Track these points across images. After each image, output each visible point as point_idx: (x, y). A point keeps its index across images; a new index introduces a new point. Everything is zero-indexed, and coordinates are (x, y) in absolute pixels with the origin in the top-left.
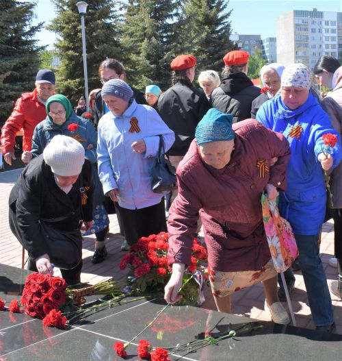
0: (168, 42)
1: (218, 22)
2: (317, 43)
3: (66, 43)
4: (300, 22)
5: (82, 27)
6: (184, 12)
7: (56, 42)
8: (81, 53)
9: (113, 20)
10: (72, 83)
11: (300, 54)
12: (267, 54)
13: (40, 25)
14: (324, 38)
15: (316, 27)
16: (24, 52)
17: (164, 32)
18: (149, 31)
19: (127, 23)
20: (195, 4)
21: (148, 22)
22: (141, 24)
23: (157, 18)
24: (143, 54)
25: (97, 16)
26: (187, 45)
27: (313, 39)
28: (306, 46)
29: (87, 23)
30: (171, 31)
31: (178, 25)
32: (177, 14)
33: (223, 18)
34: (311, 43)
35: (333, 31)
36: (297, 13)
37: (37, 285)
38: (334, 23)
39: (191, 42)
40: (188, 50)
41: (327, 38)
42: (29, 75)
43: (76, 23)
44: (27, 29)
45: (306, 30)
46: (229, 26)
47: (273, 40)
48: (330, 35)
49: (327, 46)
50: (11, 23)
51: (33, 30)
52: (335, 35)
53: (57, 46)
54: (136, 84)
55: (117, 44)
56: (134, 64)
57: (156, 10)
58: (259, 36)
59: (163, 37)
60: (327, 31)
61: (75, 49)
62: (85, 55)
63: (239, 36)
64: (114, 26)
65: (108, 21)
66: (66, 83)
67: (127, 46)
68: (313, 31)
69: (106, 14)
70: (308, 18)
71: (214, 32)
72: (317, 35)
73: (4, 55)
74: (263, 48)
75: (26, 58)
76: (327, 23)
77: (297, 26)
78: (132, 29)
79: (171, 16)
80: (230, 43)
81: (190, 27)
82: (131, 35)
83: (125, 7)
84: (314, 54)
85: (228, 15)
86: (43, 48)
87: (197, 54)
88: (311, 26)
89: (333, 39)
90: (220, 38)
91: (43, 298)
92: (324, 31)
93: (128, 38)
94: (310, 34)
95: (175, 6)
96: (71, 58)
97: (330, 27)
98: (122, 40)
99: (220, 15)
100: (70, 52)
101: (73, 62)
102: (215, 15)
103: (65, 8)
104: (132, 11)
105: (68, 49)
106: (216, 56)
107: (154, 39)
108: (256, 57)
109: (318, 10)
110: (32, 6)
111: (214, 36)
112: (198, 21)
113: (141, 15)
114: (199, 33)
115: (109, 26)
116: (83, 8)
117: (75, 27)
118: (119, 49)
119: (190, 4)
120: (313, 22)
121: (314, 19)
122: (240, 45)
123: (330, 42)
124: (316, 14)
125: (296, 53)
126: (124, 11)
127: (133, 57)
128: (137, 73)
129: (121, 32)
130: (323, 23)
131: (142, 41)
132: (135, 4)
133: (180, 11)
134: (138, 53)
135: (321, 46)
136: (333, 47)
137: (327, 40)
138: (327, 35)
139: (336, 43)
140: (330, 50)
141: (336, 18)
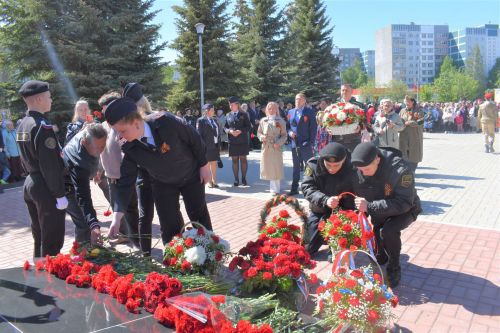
0: (275, 57)
1: (321, 37)
2: (414, 55)
3: (186, 60)
4: (398, 35)
5: (200, 45)
6: (290, 30)
7: (177, 58)
8: (198, 68)
9: (226, 38)
10: (190, 94)
11: (398, 65)
12: (366, 66)
13: (164, 44)
14: (421, 50)
15: (414, 40)
16: (149, 68)
17: (272, 48)
18: (258, 47)
19: (239, 40)
20: (300, 22)
21: (257, 39)
22: (251, 42)
23: (265, 36)
24: (253, 68)
25: (212, 35)
26: (292, 59)
27: (410, 51)
28: (404, 58)
29: (203, 42)
30: (278, 47)
31: (284, 42)
32: (283, 32)
33: (325, 34)
34: (408, 54)
35: (430, 43)
36: (395, 27)
37: (156, 284)
38: (430, 36)
39: (296, 57)
40: (293, 63)
41: (424, 50)
42: (154, 88)
43: (194, 42)
44: (153, 48)
45: (404, 42)
46: (331, 41)
47: (371, 53)
48: (427, 46)
49: (424, 57)
50: (139, 43)
51: (158, 49)
52: (433, 47)
53: (177, 62)
54: (247, 95)
55: (229, 60)
56: (244, 77)
57: (265, 29)
58: (359, 49)
59: (270, 53)
60: (424, 43)
61: (193, 64)
62: (201, 70)
63: (340, 49)
64: (227, 44)
65: (222, 39)
66: (185, 94)
67: (238, 61)
69: (220, 33)
70: (406, 32)
71: (317, 47)
72: (414, 47)
73: (133, 71)
74: (362, 60)
75: (151, 73)
76: (424, 36)
77: (395, 40)
78: (243, 46)
79: (278, 34)
80: (331, 56)
81: (295, 43)
82: (242, 51)
83: (237, 26)
84: (411, 65)
85: (330, 31)
86: (166, 64)
87: (301, 67)
88: (408, 39)
89: (430, 50)
90: (322, 53)
91: (160, 297)
92: (421, 43)
93: (239, 54)
94: (407, 47)
95: (281, 25)
96: (189, 73)
97: (427, 39)
98: (233, 56)
99: (323, 31)
100: (189, 67)
101: (191, 76)
102: (319, 32)
103: (185, 29)
104: (243, 30)
105: (187, 64)
106: (319, 69)
107: (262, 55)
108: (356, 69)
110: (157, 28)
111: (317, 50)
112: (303, 37)
113: (251, 33)
114: (303, 48)
115: (223, 44)
116: (201, 29)
117: (193, 46)
118: (232, 64)
119: (295, 22)
120: (411, 36)
121: (411, 32)
122: (341, 58)
123: (427, 54)
124: (414, 27)
125: (394, 64)
126: (236, 30)
127: (244, 71)
128: (246, 85)
129: (233, 49)
130: (420, 36)
131: (252, 56)
132: (246, 24)
133: (286, 29)
134: (248, 67)
135: (418, 58)
136: (430, 58)
137: (424, 52)
138: (424, 47)
139: (433, 54)
140: (427, 61)
141: (432, 32)
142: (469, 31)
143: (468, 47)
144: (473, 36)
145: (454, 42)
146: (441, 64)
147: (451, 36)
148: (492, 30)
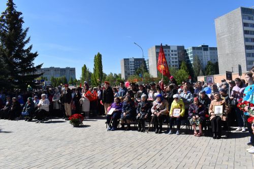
2: (168, 61)
15: (167, 53)
35: (175, 55)
36: (157, 47)
38: (175, 51)
41: (173, 58)
48: (174, 56)
49: (173, 62)
52: (177, 56)
58: (144, 59)
60: (172, 55)
63: (134, 59)
72: (167, 57)
74: (146, 64)
76: (172, 51)
77: (157, 53)
89: (176, 58)
92: (171, 55)
97: (174, 53)
120: (166, 51)
121: (166, 49)
123: (174, 60)
124: (167, 47)
130: (170, 51)
135: (170, 62)
136: (176, 62)
137: (173, 59)
138: (172, 56)
139: (177, 60)
140: (174, 64)
141: (176, 49)
142: (194, 48)
143: (194, 56)
144: (196, 51)
145: (187, 54)
146: (181, 65)
147: (185, 51)
148: (205, 48)
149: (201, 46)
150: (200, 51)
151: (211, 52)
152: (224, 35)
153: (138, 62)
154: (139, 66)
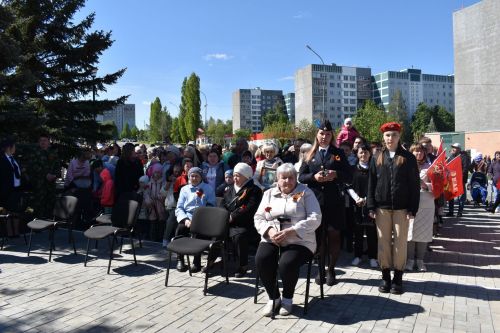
2: (336, 98)
4: (319, 76)
11: (318, 108)
12: (288, 109)
14: (343, 93)
15: (335, 81)
27: (332, 93)
34: (330, 97)
35: (352, 86)
36: (315, 67)
38: (352, 78)
41: (346, 93)
45: (324, 84)
47: (292, 96)
48: (349, 89)
49: (346, 101)
52: (355, 90)
58: (281, 92)
63: (262, 91)
68: (332, 85)
70: (329, 74)
72: (335, 89)
74: (285, 103)
76: (346, 78)
77: (315, 80)
84: (333, 109)
88: (330, 81)
89: (352, 94)
92: (342, 86)
94: (329, 89)
97: (349, 82)
108: (277, 112)
109: (338, 65)
120: (332, 77)
121: (332, 73)
123: (349, 97)
124: (336, 69)
125: (314, 106)
130: (342, 78)
135: (339, 101)
136: (353, 101)
138: (346, 89)
139: (355, 98)
140: (349, 105)
141: (354, 74)
142: (391, 74)
143: (391, 91)
144: (396, 80)
145: (376, 87)
147: (373, 79)
148: (415, 75)
149: (405, 70)
150: (403, 81)
151: (425, 85)
152: (472, 47)
153: (269, 98)
154: (271, 105)
